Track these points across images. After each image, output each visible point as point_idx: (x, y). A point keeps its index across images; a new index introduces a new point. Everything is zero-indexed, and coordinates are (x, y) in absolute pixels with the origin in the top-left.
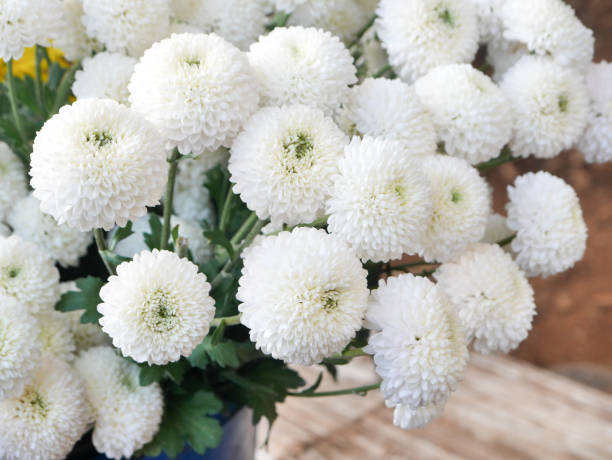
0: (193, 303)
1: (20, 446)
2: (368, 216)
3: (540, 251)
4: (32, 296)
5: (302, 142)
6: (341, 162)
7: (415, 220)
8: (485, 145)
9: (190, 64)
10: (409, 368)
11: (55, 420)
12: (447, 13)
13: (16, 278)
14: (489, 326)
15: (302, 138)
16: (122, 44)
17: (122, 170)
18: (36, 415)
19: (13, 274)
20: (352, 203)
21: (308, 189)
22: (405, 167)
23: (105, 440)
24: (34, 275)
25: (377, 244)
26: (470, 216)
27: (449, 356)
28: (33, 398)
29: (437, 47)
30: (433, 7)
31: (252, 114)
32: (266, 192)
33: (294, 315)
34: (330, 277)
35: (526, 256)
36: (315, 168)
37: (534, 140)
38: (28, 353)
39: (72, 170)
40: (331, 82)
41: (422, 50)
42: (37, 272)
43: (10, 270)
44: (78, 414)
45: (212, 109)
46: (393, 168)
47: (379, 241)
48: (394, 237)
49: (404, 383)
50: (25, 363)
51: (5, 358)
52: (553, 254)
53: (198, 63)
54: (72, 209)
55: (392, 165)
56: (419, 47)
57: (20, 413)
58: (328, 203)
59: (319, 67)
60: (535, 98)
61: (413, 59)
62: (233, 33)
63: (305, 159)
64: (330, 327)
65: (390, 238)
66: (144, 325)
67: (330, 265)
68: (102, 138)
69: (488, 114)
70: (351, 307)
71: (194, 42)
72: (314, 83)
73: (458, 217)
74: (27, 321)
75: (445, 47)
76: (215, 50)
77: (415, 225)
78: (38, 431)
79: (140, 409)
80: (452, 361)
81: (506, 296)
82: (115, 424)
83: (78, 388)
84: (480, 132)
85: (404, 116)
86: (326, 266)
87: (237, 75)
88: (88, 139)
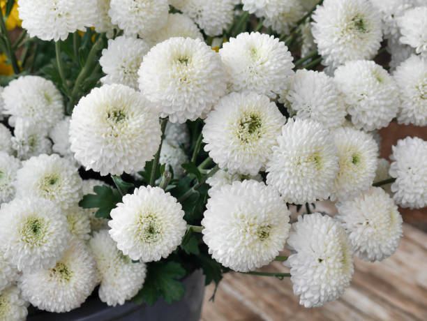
0: (172, 225)
1: (51, 299)
2: (294, 177)
3: (410, 194)
4: (64, 198)
5: (254, 121)
6: (279, 139)
7: (326, 180)
8: (379, 119)
9: (181, 62)
10: (313, 281)
11: (75, 283)
12: (361, 21)
13: (55, 185)
14: (370, 245)
15: (253, 118)
16: (135, 32)
17: (130, 139)
18: (63, 280)
19: (52, 182)
20: (284, 167)
21: (255, 155)
22: (323, 143)
23: (107, 294)
24: (66, 184)
25: (299, 195)
26: (364, 174)
27: (341, 274)
28: (62, 268)
29: (352, 46)
30: (352, 18)
31: (220, 97)
32: (227, 154)
33: (239, 243)
34: (265, 218)
35: (401, 196)
36: (261, 141)
37: (414, 115)
38: (60, 242)
39: (98, 138)
40: (277, 77)
41: (341, 48)
42: (68, 182)
43: (50, 179)
44: (90, 280)
45: (193, 95)
46: (314, 145)
47: (300, 193)
48: (311, 191)
49: (308, 290)
50: (57, 248)
51: (45, 244)
52: (419, 197)
53: (186, 61)
55: (314, 142)
56: (339, 46)
57: (53, 279)
58: (268, 165)
59: (269, 66)
60: (417, 87)
61: (334, 53)
62: (211, 20)
63: (255, 134)
64: (263, 251)
65: (308, 192)
66: (138, 238)
67: (266, 210)
68: (118, 115)
69: (383, 99)
70: (278, 238)
71: (185, 45)
72: (264, 77)
73: (356, 174)
74: (61, 219)
75: (358, 47)
76: (199, 52)
77: (326, 183)
78: (63, 290)
79: (131, 275)
80: (342, 277)
81: (384, 226)
82: (114, 285)
83: (91, 262)
84: (377, 111)
85: (325, 101)
86: (263, 211)
87: (212, 72)
88: (109, 115)
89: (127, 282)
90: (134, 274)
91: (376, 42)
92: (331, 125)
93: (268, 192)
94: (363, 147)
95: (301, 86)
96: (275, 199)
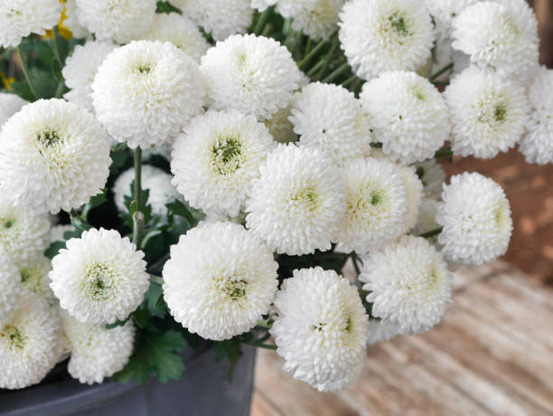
0: (126, 278)
2: (280, 218)
3: (461, 247)
4: (22, 244)
5: (231, 147)
6: (262, 168)
7: (323, 224)
8: (417, 147)
9: (141, 71)
10: (303, 354)
11: (29, 352)
13: (11, 228)
14: (401, 312)
15: (230, 142)
17: (63, 167)
18: (13, 347)
19: (9, 225)
20: (266, 206)
21: (232, 189)
22: (319, 176)
23: (78, 368)
24: (26, 227)
25: (286, 243)
26: (386, 218)
27: (341, 346)
28: (12, 333)
29: (386, 52)
30: (388, 16)
31: (193, 116)
32: (194, 189)
34: (236, 271)
35: (451, 249)
36: (238, 172)
37: (470, 144)
38: (5, 298)
39: (21, 165)
40: (270, 91)
41: (373, 56)
42: (29, 225)
43: (6, 221)
44: (50, 348)
45: (153, 113)
46: (306, 177)
47: (287, 240)
48: (302, 237)
49: (299, 365)
52: (473, 250)
53: (148, 70)
54: (21, 197)
55: (306, 174)
56: (371, 53)
58: (247, 203)
59: (259, 77)
60: (473, 107)
61: (365, 62)
62: (220, 21)
63: (232, 163)
64: (234, 313)
65: (298, 239)
66: (83, 293)
67: (237, 261)
68: (51, 137)
69: (421, 121)
70: (256, 297)
71: (148, 50)
72: (254, 91)
73: (374, 218)
74: (8, 270)
75: (395, 54)
76: (165, 59)
77: (323, 228)
78: (14, 361)
79: (110, 346)
80: (343, 351)
81: (419, 287)
82: (87, 357)
83: (54, 326)
84: (414, 137)
85: (336, 123)
86: (234, 261)
87: (178, 84)
88: (39, 137)
89: (103, 354)
90: (114, 344)
91: (421, 47)
92: (345, 154)
93: (244, 239)
94: (387, 183)
95: (309, 104)
96: (252, 246)
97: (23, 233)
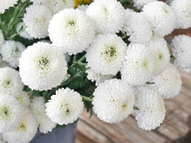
0: (78, 107)
1: (19, 141)
4: (16, 90)
5: (112, 50)
7: (150, 73)
9: (71, 24)
11: (29, 131)
13: (9, 84)
14: (169, 93)
15: (112, 48)
18: (23, 131)
19: (8, 83)
23: (43, 129)
28: (21, 125)
31: (93, 39)
32: (101, 68)
35: (179, 65)
42: (16, 81)
43: (7, 81)
45: (81, 42)
46: (144, 58)
47: (139, 82)
52: (188, 65)
57: (18, 132)
58: (121, 71)
59: (115, 18)
60: (184, 12)
63: (114, 57)
65: (143, 81)
68: (45, 61)
69: (170, 22)
72: (113, 24)
76: (79, 17)
77: (150, 75)
78: (24, 136)
85: (143, 30)
86: (124, 96)
87: (88, 28)
88: (40, 62)
94: (163, 49)
95: (131, 23)
96: (128, 88)
97: (15, 85)
